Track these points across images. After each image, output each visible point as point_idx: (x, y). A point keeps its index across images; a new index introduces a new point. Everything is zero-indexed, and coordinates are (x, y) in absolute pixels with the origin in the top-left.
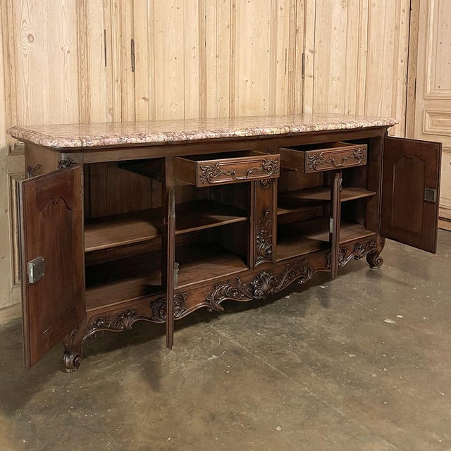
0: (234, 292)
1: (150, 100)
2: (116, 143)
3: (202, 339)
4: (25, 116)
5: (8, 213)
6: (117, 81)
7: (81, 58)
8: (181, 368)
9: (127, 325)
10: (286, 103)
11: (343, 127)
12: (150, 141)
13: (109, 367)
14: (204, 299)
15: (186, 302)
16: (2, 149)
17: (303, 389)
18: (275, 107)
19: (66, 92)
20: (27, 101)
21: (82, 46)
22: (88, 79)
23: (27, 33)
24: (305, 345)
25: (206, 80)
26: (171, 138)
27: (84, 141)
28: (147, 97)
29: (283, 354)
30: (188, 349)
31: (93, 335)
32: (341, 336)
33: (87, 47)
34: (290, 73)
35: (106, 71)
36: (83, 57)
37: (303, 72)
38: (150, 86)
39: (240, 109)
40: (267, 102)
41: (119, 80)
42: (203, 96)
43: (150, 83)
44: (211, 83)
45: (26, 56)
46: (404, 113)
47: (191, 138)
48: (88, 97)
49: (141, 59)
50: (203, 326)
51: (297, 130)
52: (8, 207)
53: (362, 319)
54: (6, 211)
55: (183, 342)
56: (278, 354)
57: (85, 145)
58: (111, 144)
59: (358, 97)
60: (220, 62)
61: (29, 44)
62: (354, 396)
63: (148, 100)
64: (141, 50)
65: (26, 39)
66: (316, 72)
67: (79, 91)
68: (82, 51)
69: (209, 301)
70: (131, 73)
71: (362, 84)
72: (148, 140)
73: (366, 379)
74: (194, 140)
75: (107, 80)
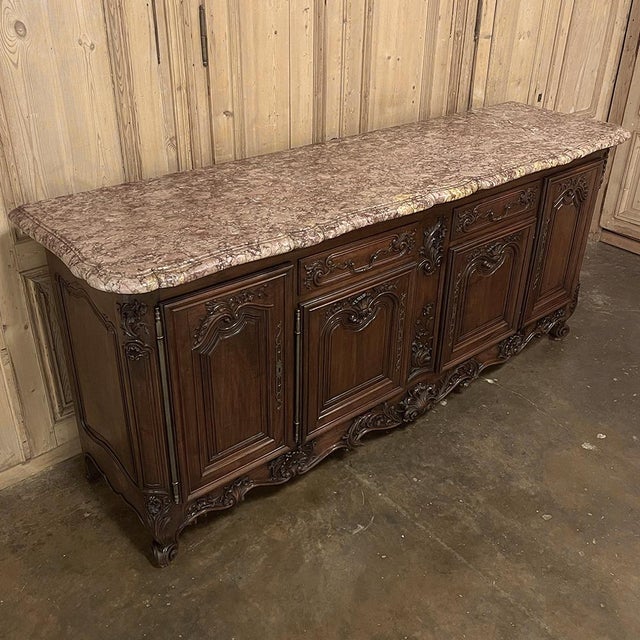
0: (378, 420)
1: (236, 115)
2: (215, 271)
3: (338, 493)
4: (32, 174)
6: (180, 88)
7: (115, 54)
8: (319, 551)
9: (237, 497)
10: (447, 87)
11: (554, 163)
12: (268, 255)
14: (338, 438)
15: (315, 448)
16: (3, 236)
17: (490, 585)
18: (430, 98)
19: (97, 122)
20: (31, 147)
21: (116, 33)
22: (131, 94)
23: (13, 20)
24: (481, 499)
25: (324, 66)
26: (300, 245)
27: (162, 278)
28: (230, 110)
29: (454, 519)
30: (322, 513)
32: (527, 479)
33: (124, 33)
34: (457, 34)
35: (160, 71)
36: (118, 55)
37: (477, 30)
38: (235, 90)
39: (377, 108)
40: (419, 90)
41: (184, 85)
42: (320, 95)
43: (235, 85)
44: (334, 72)
45: (16, 65)
46: (614, 78)
47: (331, 235)
48: (135, 125)
49: (217, 41)
51: (489, 185)
52: (28, 321)
53: (550, 444)
54: (26, 327)
56: (446, 518)
57: (164, 285)
58: (206, 274)
59: (552, 62)
60: (348, 31)
61: (19, 42)
62: (560, 595)
63: (232, 114)
64: (219, 26)
65: (12, 31)
66: (497, 28)
67: (118, 116)
68: (117, 43)
69: (345, 440)
70: (203, 70)
71: (563, 39)
72: (265, 253)
73: (572, 562)
75: (163, 90)
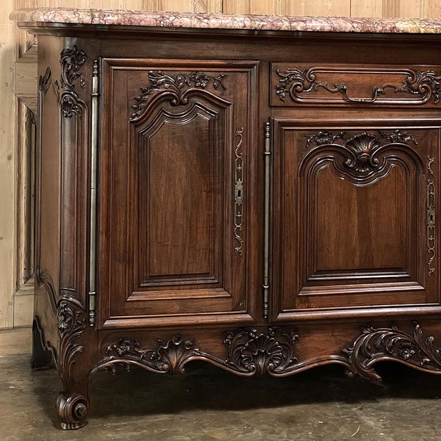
0: (405, 348)
2: (153, 23)
3: (325, 423)
5: (13, 162)
9: (174, 363)
12: (217, 26)
13: (135, 434)
14: (336, 348)
15: (298, 346)
26: (257, 24)
27: (97, 14)
30: (289, 432)
31: (109, 368)
47: (299, 27)
50: (338, 406)
52: (13, 152)
54: (9, 158)
55: (287, 423)
57: (96, 21)
58: (143, 23)
69: (346, 355)
72: (214, 23)
74: (305, 32)
